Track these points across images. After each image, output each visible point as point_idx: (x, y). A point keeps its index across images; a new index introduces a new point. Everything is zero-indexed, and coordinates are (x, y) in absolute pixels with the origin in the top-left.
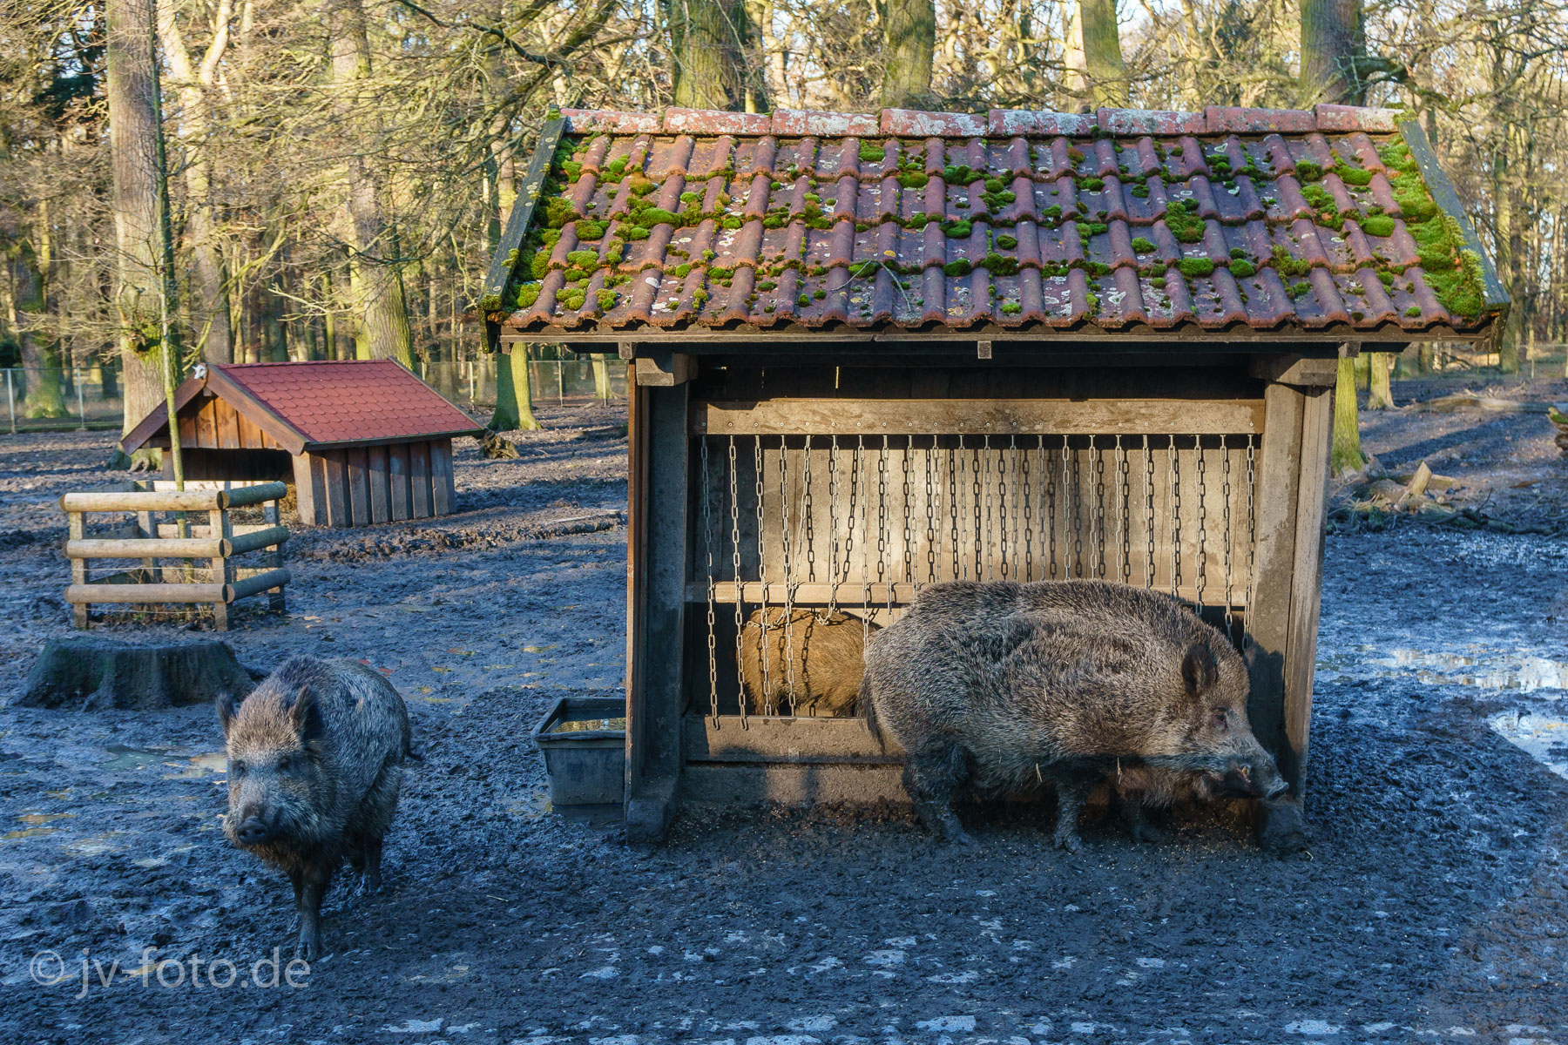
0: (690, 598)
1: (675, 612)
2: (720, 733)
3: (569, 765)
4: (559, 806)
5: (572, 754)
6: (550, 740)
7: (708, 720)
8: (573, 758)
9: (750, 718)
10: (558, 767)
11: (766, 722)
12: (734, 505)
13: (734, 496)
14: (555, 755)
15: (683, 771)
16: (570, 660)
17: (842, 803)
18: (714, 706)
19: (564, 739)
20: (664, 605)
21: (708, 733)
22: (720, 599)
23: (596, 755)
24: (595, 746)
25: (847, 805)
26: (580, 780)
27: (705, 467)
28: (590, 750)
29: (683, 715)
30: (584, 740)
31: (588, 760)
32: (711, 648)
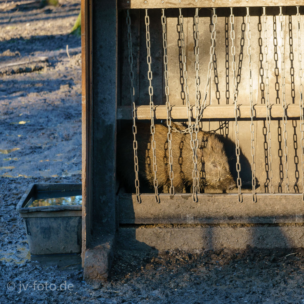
0: (120, 117)
1: (111, 126)
2: (141, 205)
3: (42, 228)
4: (35, 256)
5: (44, 221)
6: (29, 212)
7: (134, 197)
8: (44, 223)
9: (161, 195)
10: (34, 229)
11: (172, 198)
12: (149, 55)
13: (149, 49)
14: (32, 222)
15: (117, 231)
16: (27, 158)
17: (222, 250)
18: (137, 188)
19: (38, 211)
20: (104, 121)
21: (134, 205)
22: (140, 116)
23: (59, 221)
24: (59, 215)
25: (226, 251)
26: (49, 238)
27: (129, 30)
28: (55, 218)
29: (117, 194)
30: (51, 212)
31: (54, 224)
32: (135, 149)
